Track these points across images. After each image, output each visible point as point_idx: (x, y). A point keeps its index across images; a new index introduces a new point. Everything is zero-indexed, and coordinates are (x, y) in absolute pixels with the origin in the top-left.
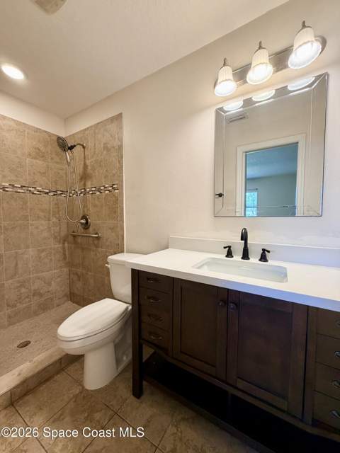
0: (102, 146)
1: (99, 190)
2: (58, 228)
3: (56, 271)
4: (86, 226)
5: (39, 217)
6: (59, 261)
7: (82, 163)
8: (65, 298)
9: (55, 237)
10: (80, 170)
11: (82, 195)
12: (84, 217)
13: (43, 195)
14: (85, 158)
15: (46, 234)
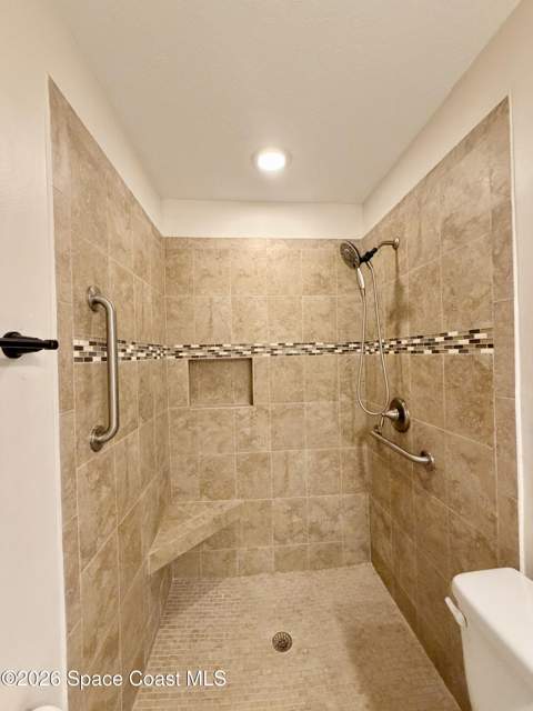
0: (439, 228)
1: (430, 344)
2: (350, 414)
3: (345, 496)
4: (401, 424)
5: (318, 395)
6: (352, 477)
7: (393, 281)
8: (363, 554)
9: (344, 433)
10: (388, 298)
11: (392, 352)
12: (396, 404)
13: (326, 354)
14: (397, 270)
15: (329, 425)
